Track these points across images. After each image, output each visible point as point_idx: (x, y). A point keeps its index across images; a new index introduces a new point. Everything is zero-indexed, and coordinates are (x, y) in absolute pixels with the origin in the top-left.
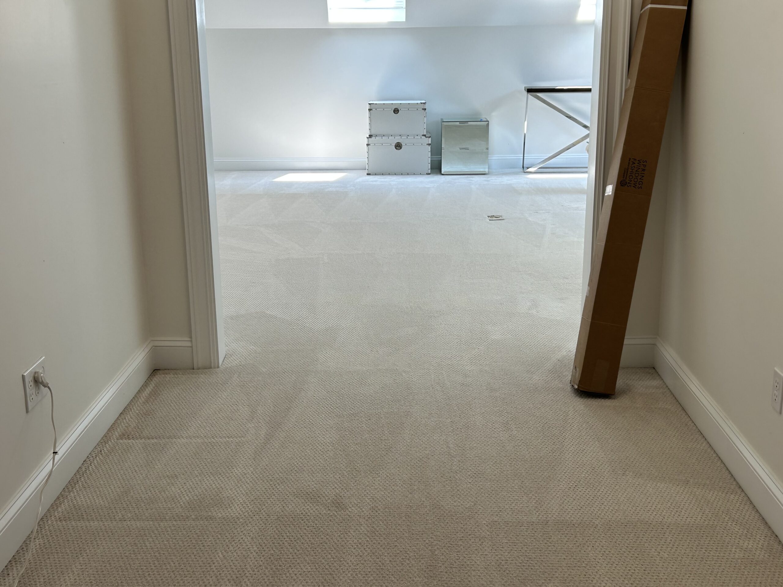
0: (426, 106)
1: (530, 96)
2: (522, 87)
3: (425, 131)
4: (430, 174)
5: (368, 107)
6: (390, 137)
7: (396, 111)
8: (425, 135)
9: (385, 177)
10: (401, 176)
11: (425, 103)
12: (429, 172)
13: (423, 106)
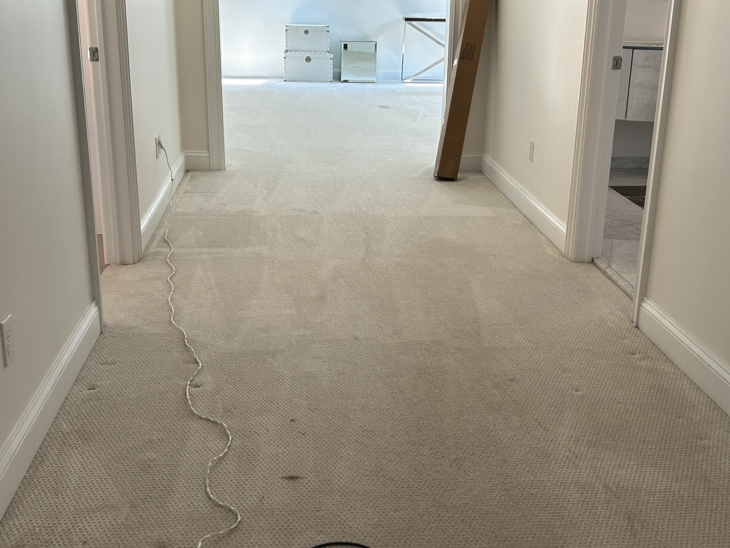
0: (329, 29)
1: (407, 24)
2: (402, 17)
3: (328, 48)
4: (332, 82)
5: (285, 28)
6: (302, 52)
7: (306, 32)
8: (329, 52)
9: (298, 82)
10: (311, 83)
11: (328, 27)
12: (332, 80)
13: (327, 29)
